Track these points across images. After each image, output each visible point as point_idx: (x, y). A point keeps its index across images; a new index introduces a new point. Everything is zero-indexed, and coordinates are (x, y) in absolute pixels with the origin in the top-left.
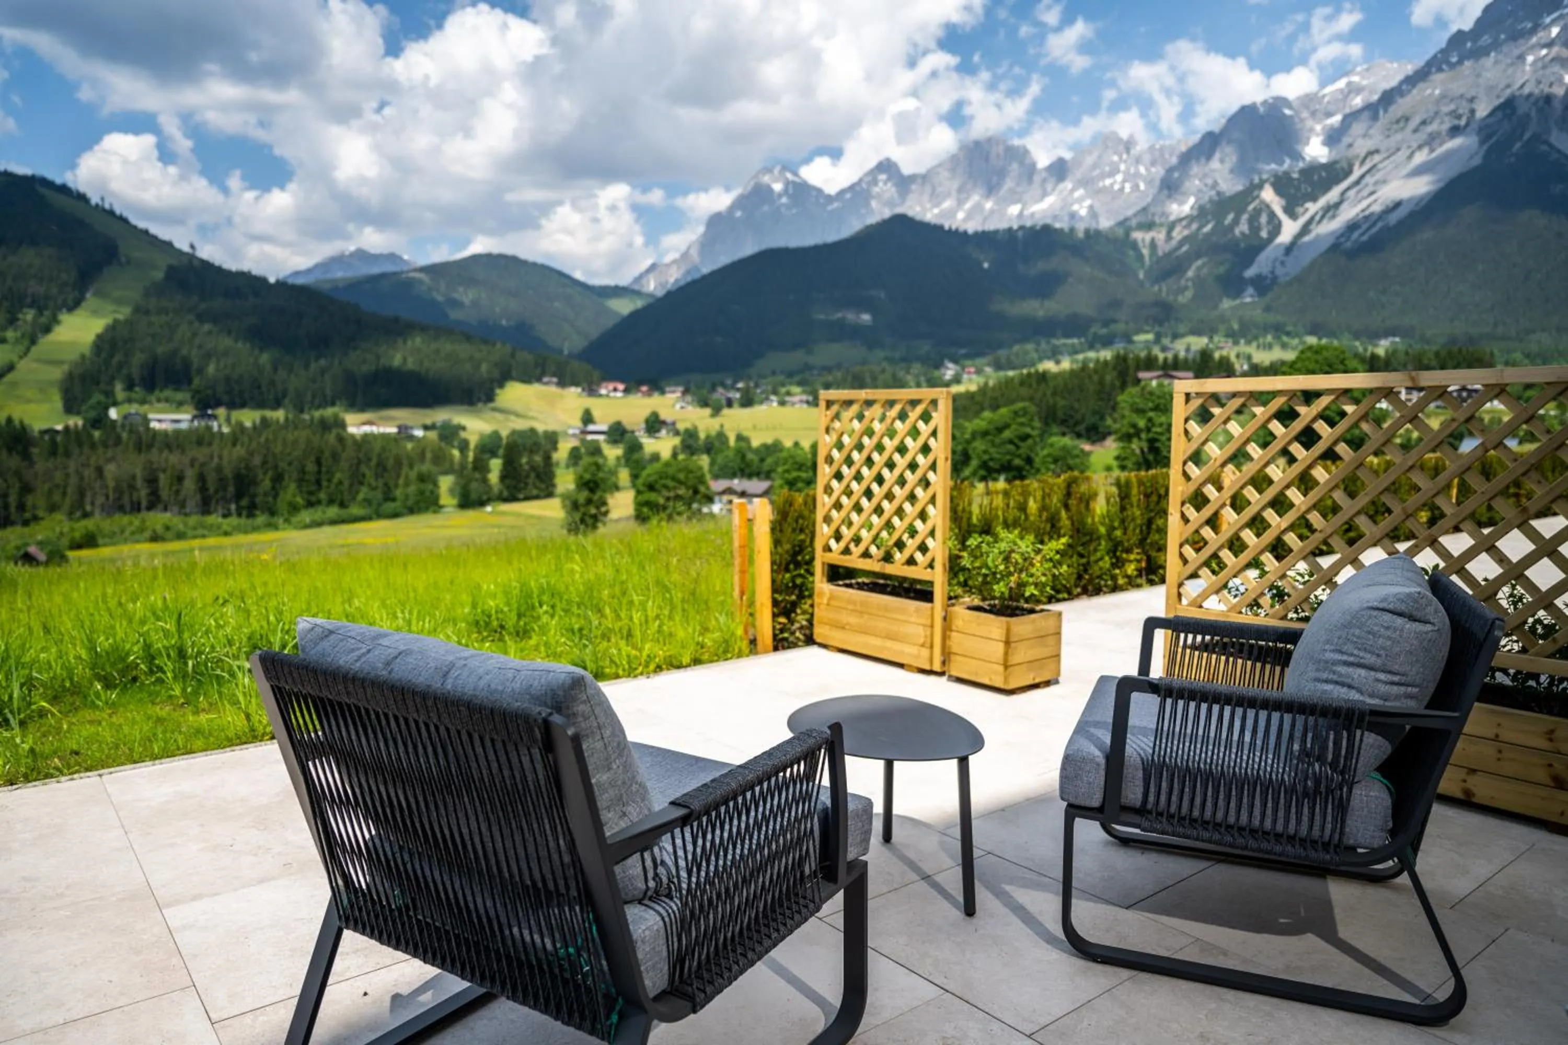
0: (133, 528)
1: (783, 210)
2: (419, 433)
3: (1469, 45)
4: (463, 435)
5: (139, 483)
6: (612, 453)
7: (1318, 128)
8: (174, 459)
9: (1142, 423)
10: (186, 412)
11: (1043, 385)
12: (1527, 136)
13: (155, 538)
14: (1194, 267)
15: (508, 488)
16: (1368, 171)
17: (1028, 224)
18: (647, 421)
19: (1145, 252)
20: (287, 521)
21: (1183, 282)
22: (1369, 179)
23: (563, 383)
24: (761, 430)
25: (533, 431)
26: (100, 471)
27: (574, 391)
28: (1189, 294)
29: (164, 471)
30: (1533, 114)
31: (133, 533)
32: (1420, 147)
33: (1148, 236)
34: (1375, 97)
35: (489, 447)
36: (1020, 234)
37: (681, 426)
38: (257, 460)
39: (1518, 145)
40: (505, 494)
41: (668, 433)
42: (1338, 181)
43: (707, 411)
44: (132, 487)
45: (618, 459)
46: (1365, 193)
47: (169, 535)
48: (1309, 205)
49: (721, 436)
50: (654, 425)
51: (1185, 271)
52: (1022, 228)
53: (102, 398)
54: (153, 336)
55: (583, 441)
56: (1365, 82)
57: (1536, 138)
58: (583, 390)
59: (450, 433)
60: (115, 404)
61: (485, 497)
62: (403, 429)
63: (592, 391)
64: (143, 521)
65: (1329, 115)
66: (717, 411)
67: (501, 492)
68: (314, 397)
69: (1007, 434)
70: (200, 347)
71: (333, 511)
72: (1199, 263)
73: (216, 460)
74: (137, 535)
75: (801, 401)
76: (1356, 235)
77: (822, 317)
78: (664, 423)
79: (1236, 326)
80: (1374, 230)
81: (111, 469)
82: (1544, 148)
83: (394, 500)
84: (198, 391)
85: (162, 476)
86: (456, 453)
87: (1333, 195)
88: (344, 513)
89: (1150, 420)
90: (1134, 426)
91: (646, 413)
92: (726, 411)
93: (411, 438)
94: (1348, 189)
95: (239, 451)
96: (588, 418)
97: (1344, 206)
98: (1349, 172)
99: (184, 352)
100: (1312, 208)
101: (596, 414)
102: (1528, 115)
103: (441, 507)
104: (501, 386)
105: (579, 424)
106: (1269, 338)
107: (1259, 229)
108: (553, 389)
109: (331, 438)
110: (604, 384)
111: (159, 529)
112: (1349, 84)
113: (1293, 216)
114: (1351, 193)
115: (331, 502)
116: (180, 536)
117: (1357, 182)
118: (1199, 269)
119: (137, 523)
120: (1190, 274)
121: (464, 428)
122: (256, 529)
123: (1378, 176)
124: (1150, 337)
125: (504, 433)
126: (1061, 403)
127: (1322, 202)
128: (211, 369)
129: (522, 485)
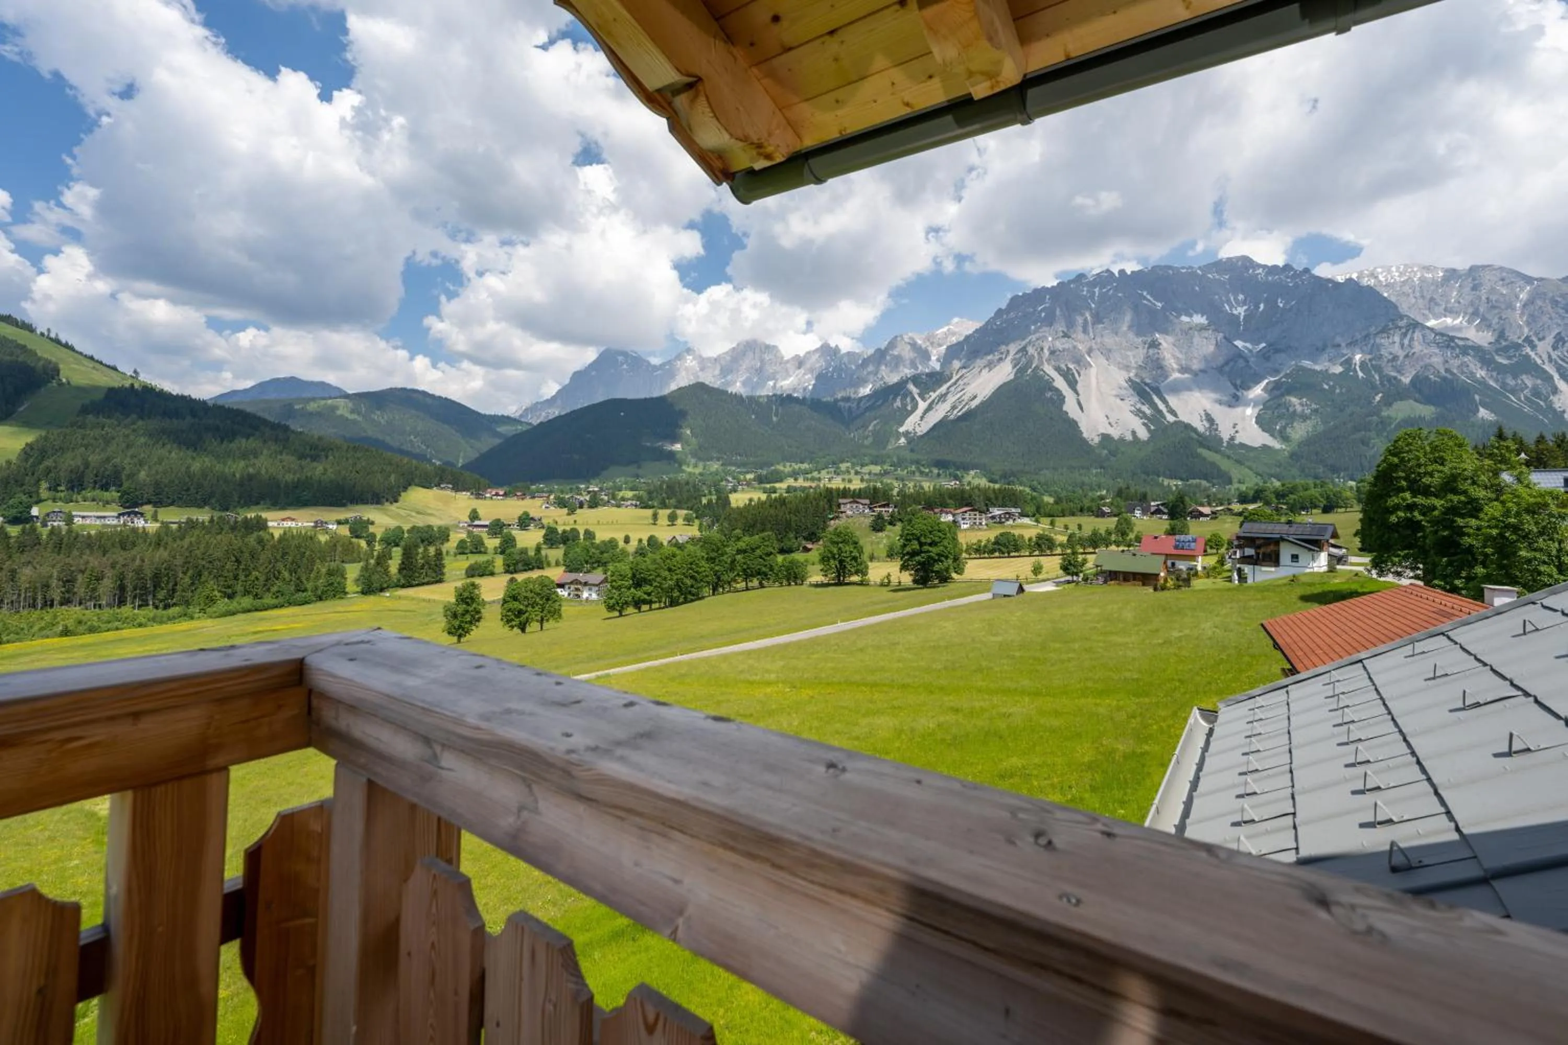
0: (43, 624)
1: (624, 372)
2: (333, 527)
3: (1005, 316)
4: (372, 529)
5: (54, 583)
6: (492, 543)
7: (935, 352)
8: (94, 561)
9: (835, 551)
10: (113, 510)
11: (784, 507)
12: (1034, 366)
13: (66, 633)
14: (872, 424)
15: (404, 577)
16: (961, 377)
17: (779, 393)
18: (520, 518)
19: (846, 414)
20: (203, 610)
21: (866, 433)
22: (960, 382)
23: (457, 488)
24: (603, 524)
25: (430, 527)
26: (13, 573)
27: (465, 495)
28: (870, 440)
29: (83, 572)
30: (1036, 355)
31: (42, 629)
32: (985, 367)
33: (847, 405)
34: (962, 338)
35: (393, 539)
36: (774, 398)
37: (545, 521)
38: (179, 561)
39: (1030, 370)
40: (403, 581)
41: (535, 526)
42: (946, 382)
43: (565, 511)
44: (47, 586)
45: (496, 548)
46: (959, 389)
47: (81, 628)
48: (931, 394)
49: (574, 531)
50: (525, 522)
51: (868, 427)
52: (775, 395)
53: (24, 498)
54: (86, 446)
55: (470, 533)
56: (957, 330)
57: (1037, 367)
58: (472, 494)
59: (359, 528)
60: (38, 502)
61: (385, 585)
62: (319, 524)
63: (479, 496)
64: (55, 617)
65: (940, 345)
66: (572, 512)
67: (399, 580)
68: (240, 498)
69: (758, 552)
70: (132, 457)
71: (247, 601)
72: (875, 422)
73: (138, 562)
74: (45, 631)
75: (632, 505)
76: (955, 412)
77: (648, 444)
78: (532, 519)
79: (895, 460)
80: (964, 410)
81: (26, 574)
82: (1042, 373)
83: (305, 590)
84: (125, 493)
85: (80, 577)
86: (363, 543)
87: (943, 389)
88: (258, 603)
89: (840, 549)
90: (831, 552)
91: (520, 512)
92: (578, 511)
93: (326, 531)
94: (950, 387)
95: (162, 554)
96: (474, 515)
97: (949, 395)
98: (950, 378)
99: (117, 461)
100: (934, 395)
101: (481, 512)
102: (1033, 356)
103: (346, 593)
104: (405, 489)
105: (468, 520)
106: (913, 468)
107: (906, 405)
108: (449, 493)
109: (252, 540)
110: (489, 490)
111: (70, 623)
112: (949, 330)
113: (924, 399)
114: (952, 389)
115: (247, 592)
116: (92, 630)
117: (955, 383)
118: (875, 426)
119: (48, 618)
120: (871, 428)
121: (372, 523)
122: (171, 619)
123: (966, 380)
124: (849, 464)
125: (406, 527)
126: (794, 518)
127: (938, 392)
128: (142, 475)
129: (417, 575)
